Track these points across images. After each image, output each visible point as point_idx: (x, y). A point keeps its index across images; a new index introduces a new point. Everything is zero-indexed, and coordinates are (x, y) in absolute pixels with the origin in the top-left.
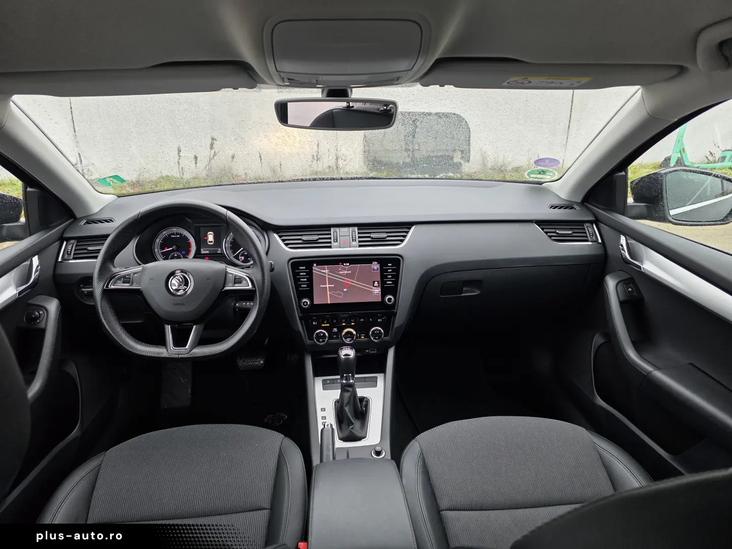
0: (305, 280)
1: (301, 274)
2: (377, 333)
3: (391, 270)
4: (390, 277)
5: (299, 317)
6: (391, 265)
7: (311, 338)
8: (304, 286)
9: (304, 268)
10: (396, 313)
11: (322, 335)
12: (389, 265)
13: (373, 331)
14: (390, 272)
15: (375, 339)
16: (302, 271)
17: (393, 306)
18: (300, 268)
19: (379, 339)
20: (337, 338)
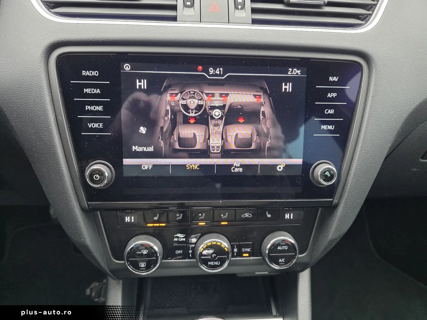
0: (100, 108)
1: (87, 91)
2: (284, 251)
3: (334, 95)
4: (331, 112)
5: (83, 209)
6: (335, 79)
7: (118, 253)
8: (96, 125)
9: (95, 73)
10: (337, 206)
11: (145, 252)
12: (331, 79)
13: (275, 246)
14: (332, 99)
15: (278, 263)
16: (91, 82)
17: (331, 191)
18: (84, 73)
19: (286, 263)
20: (185, 256)
